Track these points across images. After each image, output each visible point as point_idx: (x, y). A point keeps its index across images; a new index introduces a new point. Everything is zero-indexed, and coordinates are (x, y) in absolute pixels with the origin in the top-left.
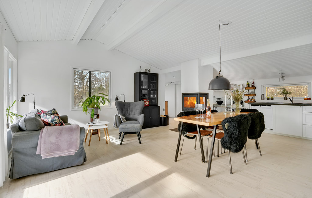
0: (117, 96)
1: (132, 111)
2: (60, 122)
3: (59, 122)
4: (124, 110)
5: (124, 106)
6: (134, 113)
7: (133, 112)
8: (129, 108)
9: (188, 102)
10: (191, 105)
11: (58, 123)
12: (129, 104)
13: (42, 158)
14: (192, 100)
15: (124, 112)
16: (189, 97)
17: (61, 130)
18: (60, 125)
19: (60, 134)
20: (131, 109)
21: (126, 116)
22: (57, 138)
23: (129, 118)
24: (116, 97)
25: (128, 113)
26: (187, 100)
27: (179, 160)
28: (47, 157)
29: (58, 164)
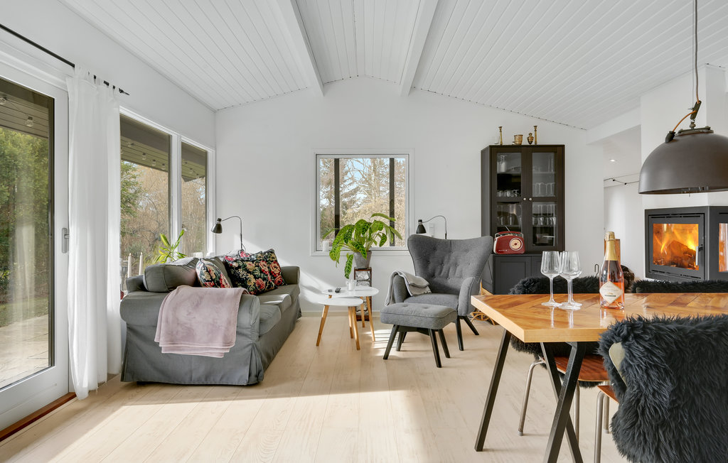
0: (421, 221)
1: (456, 265)
2: (211, 278)
3: (209, 278)
4: (430, 260)
5: (435, 249)
6: (461, 271)
7: (458, 268)
8: (447, 257)
9: (661, 241)
10: (674, 251)
11: (208, 281)
12: (448, 245)
13: (163, 352)
14: (676, 233)
15: (431, 267)
16: (665, 225)
17: (201, 298)
18: (213, 286)
19: (197, 306)
20: (453, 258)
21: (437, 279)
22: (189, 314)
23: (444, 286)
24: (417, 224)
25: (444, 271)
26: (659, 232)
27: (486, 450)
28: (169, 350)
29: (199, 372)
